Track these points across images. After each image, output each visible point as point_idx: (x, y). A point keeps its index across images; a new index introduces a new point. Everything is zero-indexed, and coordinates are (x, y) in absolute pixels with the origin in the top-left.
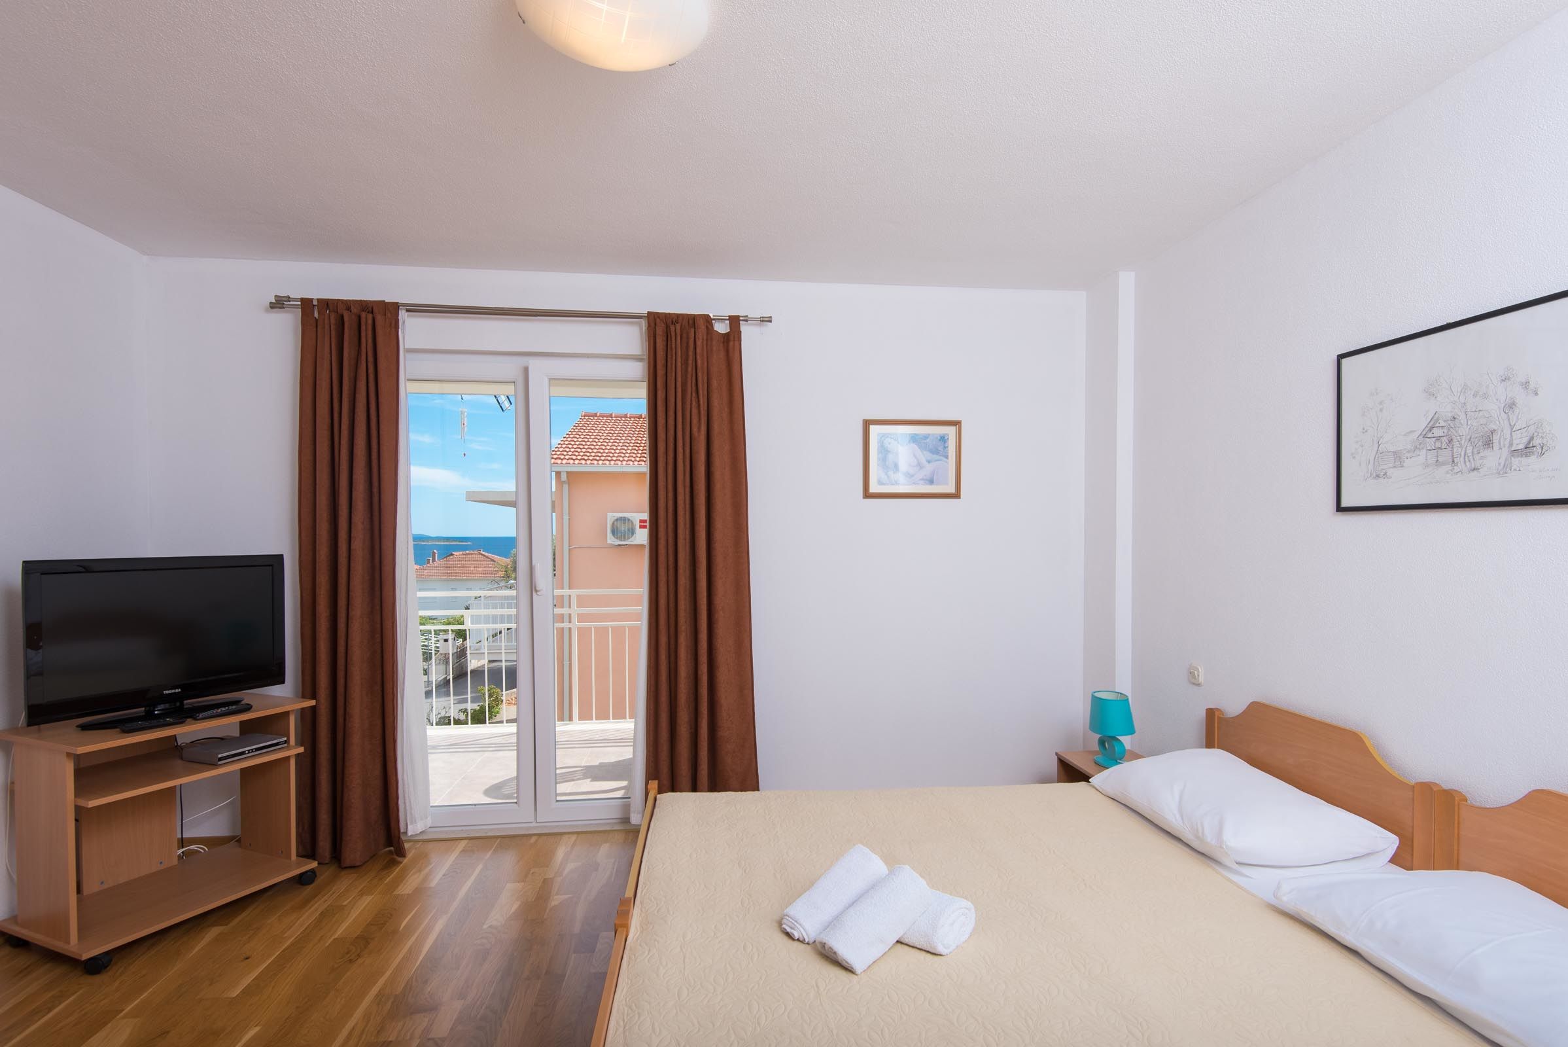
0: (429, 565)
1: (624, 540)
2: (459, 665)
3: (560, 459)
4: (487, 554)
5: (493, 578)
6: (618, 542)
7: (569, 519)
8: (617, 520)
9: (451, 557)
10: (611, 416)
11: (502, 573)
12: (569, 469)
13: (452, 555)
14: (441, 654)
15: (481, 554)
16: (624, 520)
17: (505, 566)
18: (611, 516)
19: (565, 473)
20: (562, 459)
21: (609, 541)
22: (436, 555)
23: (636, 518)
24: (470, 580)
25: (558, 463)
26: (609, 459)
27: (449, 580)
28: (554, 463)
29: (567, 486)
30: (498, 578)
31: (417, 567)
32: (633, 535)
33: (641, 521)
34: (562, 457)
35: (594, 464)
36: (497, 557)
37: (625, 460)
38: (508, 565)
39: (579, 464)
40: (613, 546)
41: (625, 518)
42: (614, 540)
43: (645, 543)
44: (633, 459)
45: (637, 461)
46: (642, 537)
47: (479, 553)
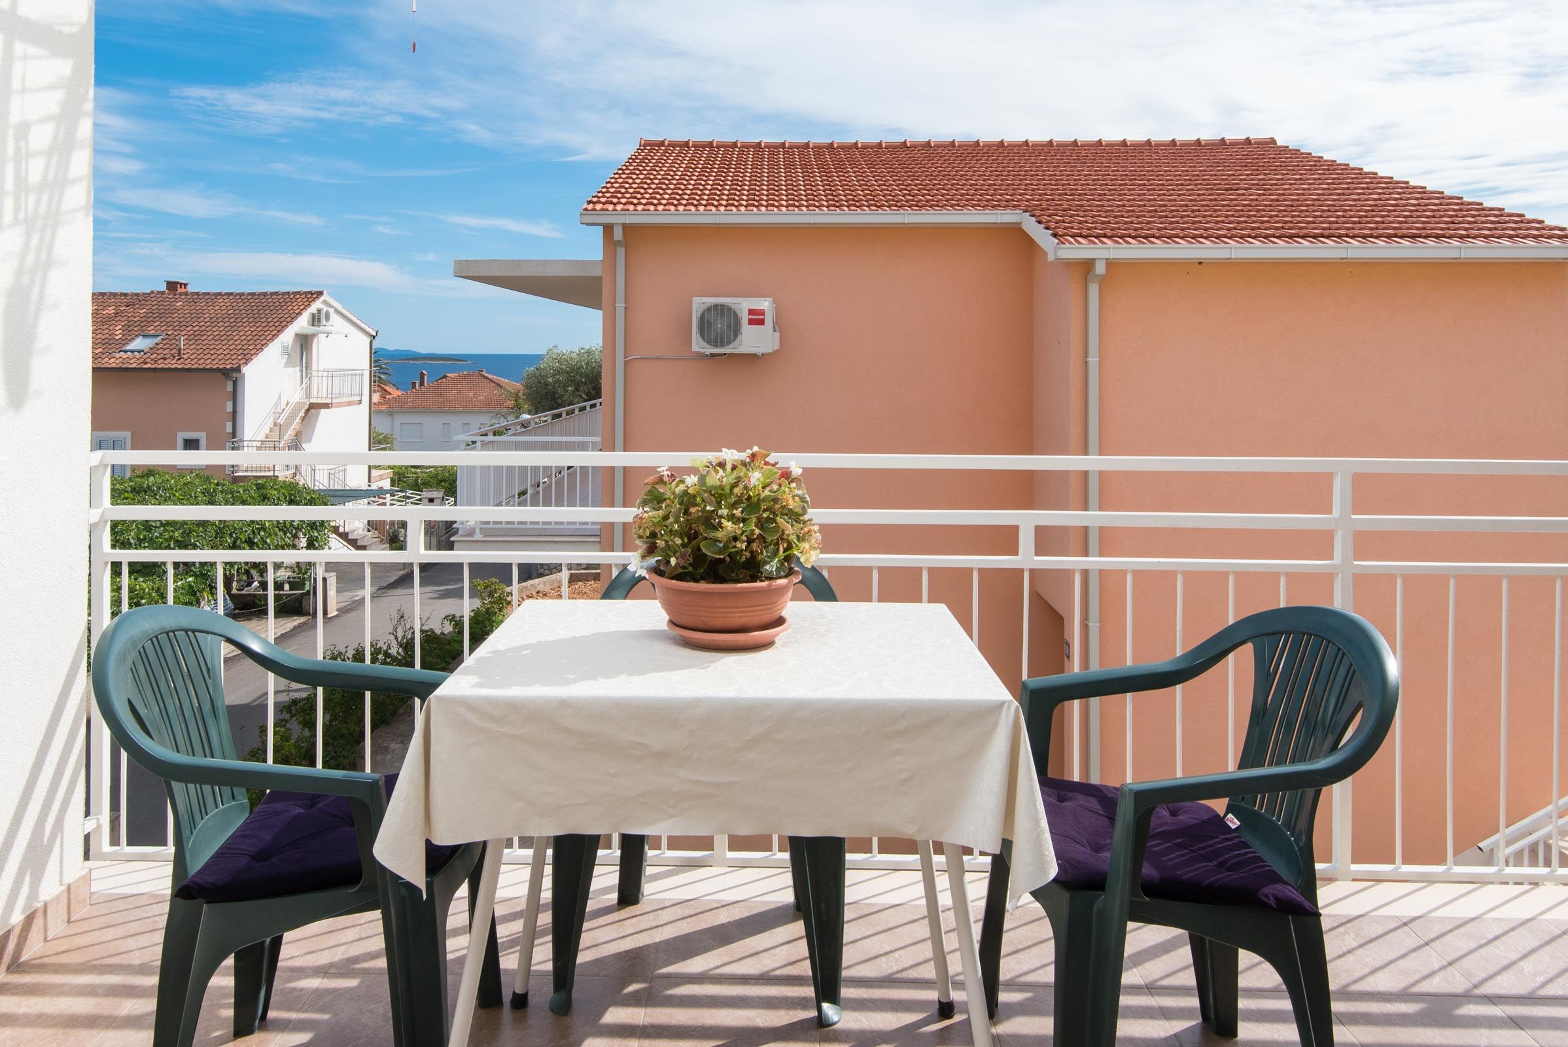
0: (414, 390)
1: (722, 346)
3: (611, 203)
4: (490, 376)
5: (497, 410)
6: (710, 350)
7: (626, 308)
8: (709, 309)
9: (444, 380)
10: (686, 144)
11: (511, 403)
12: (628, 220)
13: (445, 377)
15: (484, 376)
16: (721, 310)
17: (515, 393)
18: (699, 303)
19: (620, 228)
20: (615, 204)
21: (695, 348)
22: (426, 377)
23: (744, 305)
24: (468, 412)
25: (607, 210)
26: (695, 202)
27: (440, 412)
28: (602, 210)
29: (623, 249)
30: (505, 410)
31: (399, 393)
32: (736, 336)
33: (751, 312)
34: (615, 200)
35: (670, 210)
36: (504, 381)
37: (722, 205)
38: (519, 392)
39: (643, 210)
40: (701, 356)
41: (722, 306)
42: (705, 344)
43: (759, 351)
44: (736, 203)
45: (742, 205)
46: (753, 340)
47: (481, 374)
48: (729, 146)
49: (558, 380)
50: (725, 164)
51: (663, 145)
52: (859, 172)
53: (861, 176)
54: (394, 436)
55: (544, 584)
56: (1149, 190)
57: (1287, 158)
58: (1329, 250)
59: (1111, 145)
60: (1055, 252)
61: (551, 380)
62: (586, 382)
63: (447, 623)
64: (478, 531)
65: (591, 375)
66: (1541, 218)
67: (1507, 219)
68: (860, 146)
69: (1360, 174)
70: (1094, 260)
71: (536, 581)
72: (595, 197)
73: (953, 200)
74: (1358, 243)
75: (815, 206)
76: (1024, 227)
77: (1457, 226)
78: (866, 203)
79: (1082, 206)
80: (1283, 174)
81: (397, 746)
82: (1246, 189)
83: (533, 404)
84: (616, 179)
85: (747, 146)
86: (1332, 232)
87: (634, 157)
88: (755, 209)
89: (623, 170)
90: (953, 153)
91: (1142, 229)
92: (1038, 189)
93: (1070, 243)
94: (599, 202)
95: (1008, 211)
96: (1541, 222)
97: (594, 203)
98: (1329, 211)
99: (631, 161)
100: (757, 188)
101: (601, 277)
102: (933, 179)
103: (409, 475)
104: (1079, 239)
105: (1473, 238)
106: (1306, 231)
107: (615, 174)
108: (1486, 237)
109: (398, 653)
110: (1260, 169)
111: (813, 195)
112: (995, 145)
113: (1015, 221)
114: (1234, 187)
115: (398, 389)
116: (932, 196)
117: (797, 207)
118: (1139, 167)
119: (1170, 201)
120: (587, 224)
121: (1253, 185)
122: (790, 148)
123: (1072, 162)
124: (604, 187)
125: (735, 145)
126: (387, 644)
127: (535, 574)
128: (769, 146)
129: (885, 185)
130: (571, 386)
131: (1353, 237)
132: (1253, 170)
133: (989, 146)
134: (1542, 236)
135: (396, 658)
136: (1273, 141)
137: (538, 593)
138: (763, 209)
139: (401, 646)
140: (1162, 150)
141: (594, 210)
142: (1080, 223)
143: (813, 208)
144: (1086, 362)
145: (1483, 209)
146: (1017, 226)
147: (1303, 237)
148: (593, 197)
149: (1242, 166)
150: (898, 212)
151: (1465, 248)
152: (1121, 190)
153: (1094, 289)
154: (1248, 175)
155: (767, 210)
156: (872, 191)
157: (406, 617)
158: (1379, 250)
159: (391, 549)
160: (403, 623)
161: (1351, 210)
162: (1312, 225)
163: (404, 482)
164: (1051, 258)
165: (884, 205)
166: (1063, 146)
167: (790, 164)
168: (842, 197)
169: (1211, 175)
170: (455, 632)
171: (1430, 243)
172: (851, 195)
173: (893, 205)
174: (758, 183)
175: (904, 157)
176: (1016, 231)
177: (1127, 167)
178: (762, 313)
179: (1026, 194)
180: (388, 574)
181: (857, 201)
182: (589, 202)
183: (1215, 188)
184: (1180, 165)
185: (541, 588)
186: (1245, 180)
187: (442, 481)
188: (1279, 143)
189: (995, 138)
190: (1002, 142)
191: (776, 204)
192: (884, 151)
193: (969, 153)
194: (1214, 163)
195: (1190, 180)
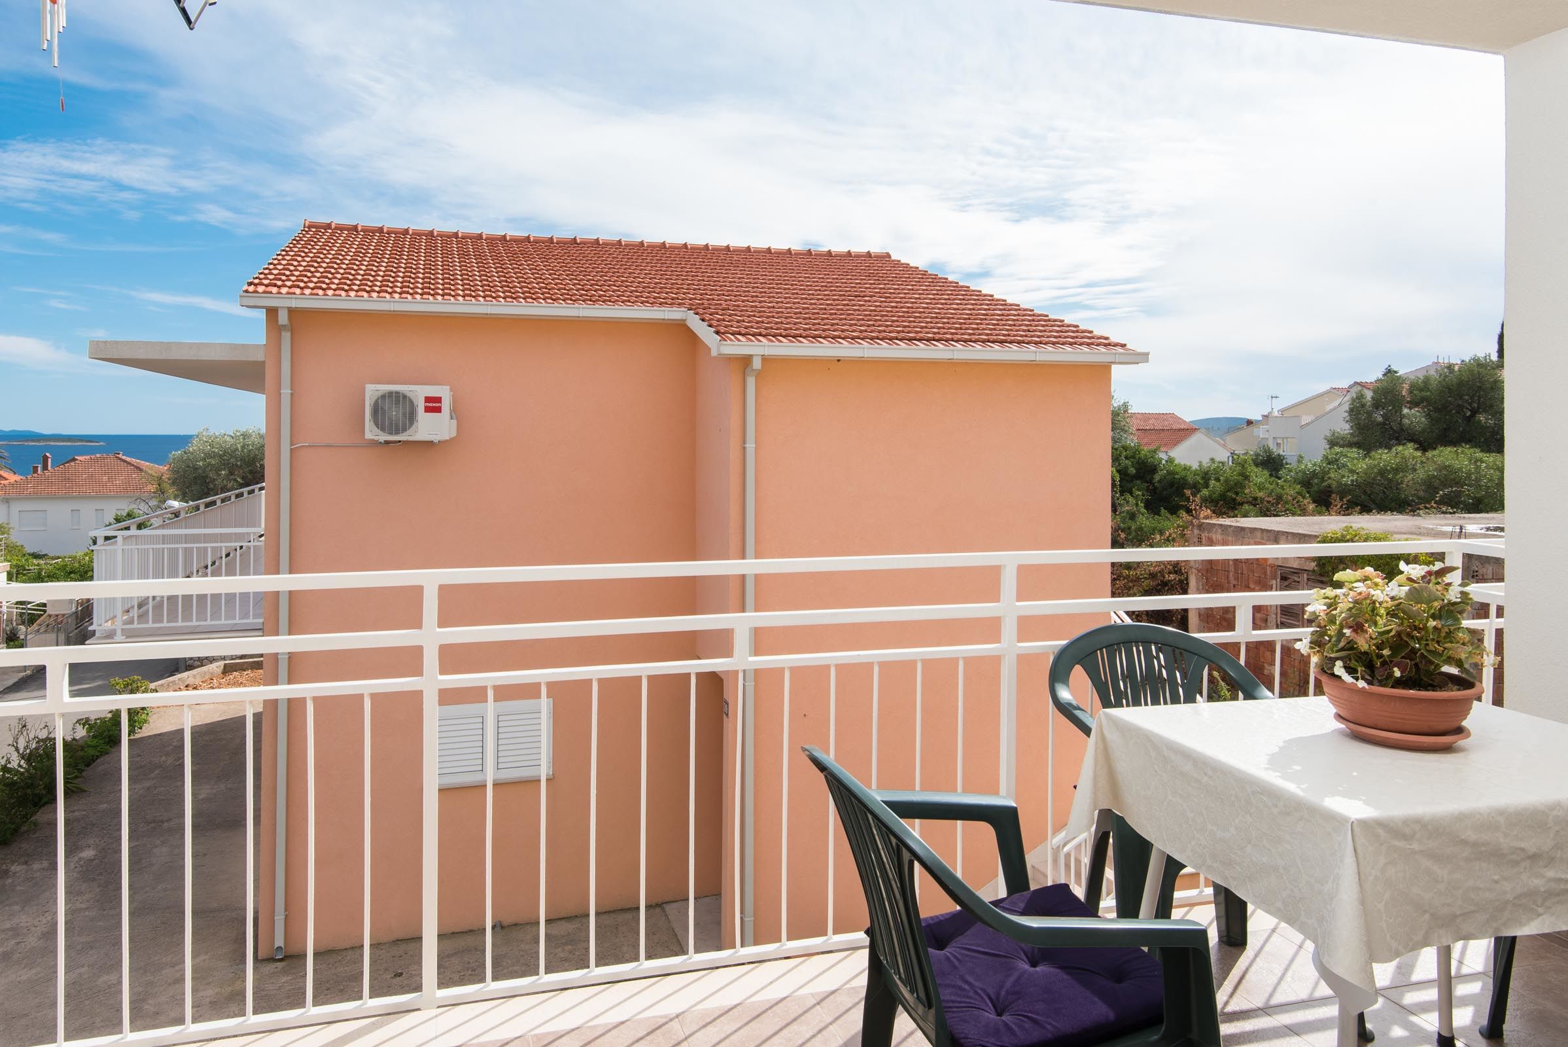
0: (36, 475)
1: (397, 433)
2: (80, 632)
3: (275, 285)
4: (128, 459)
5: (137, 494)
6: (384, 437)
7: (292, 394)
8: (383, 397)
9: (73, 464)
10: (355, 228)
11: (154, 488)
12: (294, 304)
13: (74, 460)
14: (50, 616)
15: (121, 459)
16: (399, 398)
17: (158, 477)
18: (373, 391)
19: (285, 312)
20: (279, 287)
21: (368, 436)
22: (50, 460)
23: (419, 393)
24: (100, 497)
25: (271, 293)
26: (368, 288)
27: (66, 497)
28: (265, 292)
29: (289, 334)
30: (146, 494)
31: (17, 478)
32: (411, 424)
33: (428, 399)
34: (279, 283)
35: (340, 295)
36: (144, 464)
37: (396, 292)
38: (162, 475)
39: (311, 294)
40: (375, 444)
41: (397, 393)
42: (380, 432)
43: (436, 439)
44: (411, 291)
45: (417, 293)
46: (428, 427)
47: (117, 457)
48: (400, 233)
49: (209, 464)
50: (397, 251)
51: (330, 228)
52: (533, 265)
53: (535, 270)
54: (10, 526)
55: (194, 676)
56: (793, 294)
57: (900, 271)
58: (939, 352)
59: (758, 251)
60: (718, 349)
61: (201, 463)
62: (241, 466)
63: (79, 728)
64: (119, 632)
65: (247, 459)
66: (1090, 329)
67: (1067, 329)
68: (532, 239)
69: (957, 287)
70: (751, 356)
71: (185, 674)
72: (257, 278)
73: (624, 296)
74: (961, 347)
75: (491, 296)
76: (690, 324)
77: (1032, 333)
78: (542, 296)
79: (738, 306)
80: (899, 285)
81: (19, 868)
82: (871, 296)
83: (180, 490)
84: (279, 260)
85: (418, 234)
86: (941, 336)
87: (298, 238)
88: (431, 297)
89: (287, 251)
90: (620, 252)
91: (791, 329)
92: (699, 289)
93: (731, 340)
94: (262, 284)
95: (675, 309)
96: (1091, 332)
97: (256, 285)
98: (937, 318)
99: (295, 242)
100: (432, 277)
101: (264, 362)
102: (603, 276)
103: (30, 568)
104: (738, 336)
105: (1045, 344)
106: (922, 335)
107: (278, 255)
108: (1054, 343)
109: (20, 766)
110: (881, 279)
111: (489, 286)
112: (657, 247)
113: (680, 318)
114: (862, 294)
115: (15, 473)
116: (604, 292)
117: (474, 297)
118: (783, 273)
119: (811, 304)
120: (248, 307)
121: (876, 293)
122: (463, 238)
123: (726, 265)
124: (266, 269)
125: (406, 232)
126: (5, 758)
127: (183, 667)
128: (441, 235)
129: (559, 279)
130: (224, 470)
131: (957, 341)
132: (875, 280)
133: (652, 246)
134: (1093, 344)
135: (18, 771)
136: (888, 255)
137: (187, 686)
138: (439, 298)
139: (23, 758)
140: (800, 258)
141: (256, 292)
142: (738, 322)
143: (490, 299)
144: (744, 448)
145: (1049, 320)
146: (682, 322)
147: (919, 340)
148: (254, 278)
149: (866, 276)
150: (573, 306)
151: (1040, 352)
152: (771, 293)
153: (751, 382)
154: (871, 284)
155: (443, 299)
156: (547, 284)
157: (29, 726)
158: (977, 352)
159: (8, 647)
160: (25, 733)
161: (953, 318)
162: (925, 329)
163: (24, 575)
164: (714, 353)
165: (560, 299)
166: (717, 250)
167: (464, 255)
168: (518, 289)
169: (842, 283)
170: (89, 736)
171: (1014, 347)
172: (527, 287)
173: (568, 299)
174: (433, 272)
175: (574, 253)
176: (682, 327)
177: (773, 272)
178: (438, 400)
179: (689, 293)
180: (6, 677)
181: (533, 294)
182: (250, 284)
183: (847, 294)
184: (817, 273)
185: (191, 681)
186: (870, 288)
187: (71, 573)
188: (893, 257)
189: (658, 239)
190: (664, 243)
191: (452, 293)
192: (555, 246)
193: (635, 253)
194: (844, 272)
195: (826, 286)
